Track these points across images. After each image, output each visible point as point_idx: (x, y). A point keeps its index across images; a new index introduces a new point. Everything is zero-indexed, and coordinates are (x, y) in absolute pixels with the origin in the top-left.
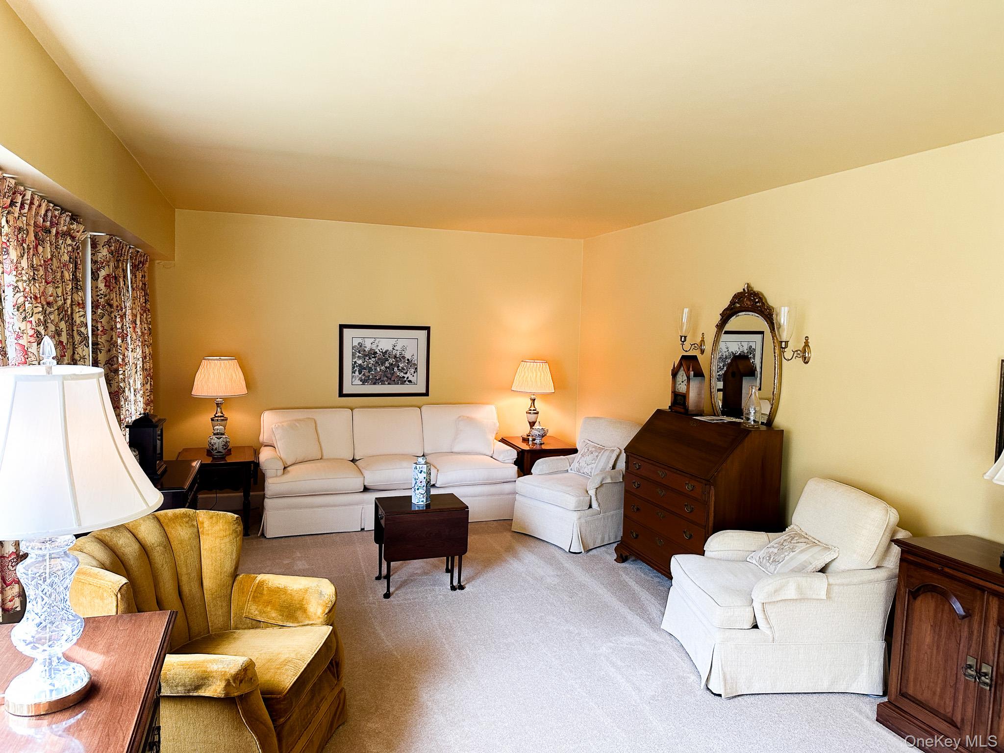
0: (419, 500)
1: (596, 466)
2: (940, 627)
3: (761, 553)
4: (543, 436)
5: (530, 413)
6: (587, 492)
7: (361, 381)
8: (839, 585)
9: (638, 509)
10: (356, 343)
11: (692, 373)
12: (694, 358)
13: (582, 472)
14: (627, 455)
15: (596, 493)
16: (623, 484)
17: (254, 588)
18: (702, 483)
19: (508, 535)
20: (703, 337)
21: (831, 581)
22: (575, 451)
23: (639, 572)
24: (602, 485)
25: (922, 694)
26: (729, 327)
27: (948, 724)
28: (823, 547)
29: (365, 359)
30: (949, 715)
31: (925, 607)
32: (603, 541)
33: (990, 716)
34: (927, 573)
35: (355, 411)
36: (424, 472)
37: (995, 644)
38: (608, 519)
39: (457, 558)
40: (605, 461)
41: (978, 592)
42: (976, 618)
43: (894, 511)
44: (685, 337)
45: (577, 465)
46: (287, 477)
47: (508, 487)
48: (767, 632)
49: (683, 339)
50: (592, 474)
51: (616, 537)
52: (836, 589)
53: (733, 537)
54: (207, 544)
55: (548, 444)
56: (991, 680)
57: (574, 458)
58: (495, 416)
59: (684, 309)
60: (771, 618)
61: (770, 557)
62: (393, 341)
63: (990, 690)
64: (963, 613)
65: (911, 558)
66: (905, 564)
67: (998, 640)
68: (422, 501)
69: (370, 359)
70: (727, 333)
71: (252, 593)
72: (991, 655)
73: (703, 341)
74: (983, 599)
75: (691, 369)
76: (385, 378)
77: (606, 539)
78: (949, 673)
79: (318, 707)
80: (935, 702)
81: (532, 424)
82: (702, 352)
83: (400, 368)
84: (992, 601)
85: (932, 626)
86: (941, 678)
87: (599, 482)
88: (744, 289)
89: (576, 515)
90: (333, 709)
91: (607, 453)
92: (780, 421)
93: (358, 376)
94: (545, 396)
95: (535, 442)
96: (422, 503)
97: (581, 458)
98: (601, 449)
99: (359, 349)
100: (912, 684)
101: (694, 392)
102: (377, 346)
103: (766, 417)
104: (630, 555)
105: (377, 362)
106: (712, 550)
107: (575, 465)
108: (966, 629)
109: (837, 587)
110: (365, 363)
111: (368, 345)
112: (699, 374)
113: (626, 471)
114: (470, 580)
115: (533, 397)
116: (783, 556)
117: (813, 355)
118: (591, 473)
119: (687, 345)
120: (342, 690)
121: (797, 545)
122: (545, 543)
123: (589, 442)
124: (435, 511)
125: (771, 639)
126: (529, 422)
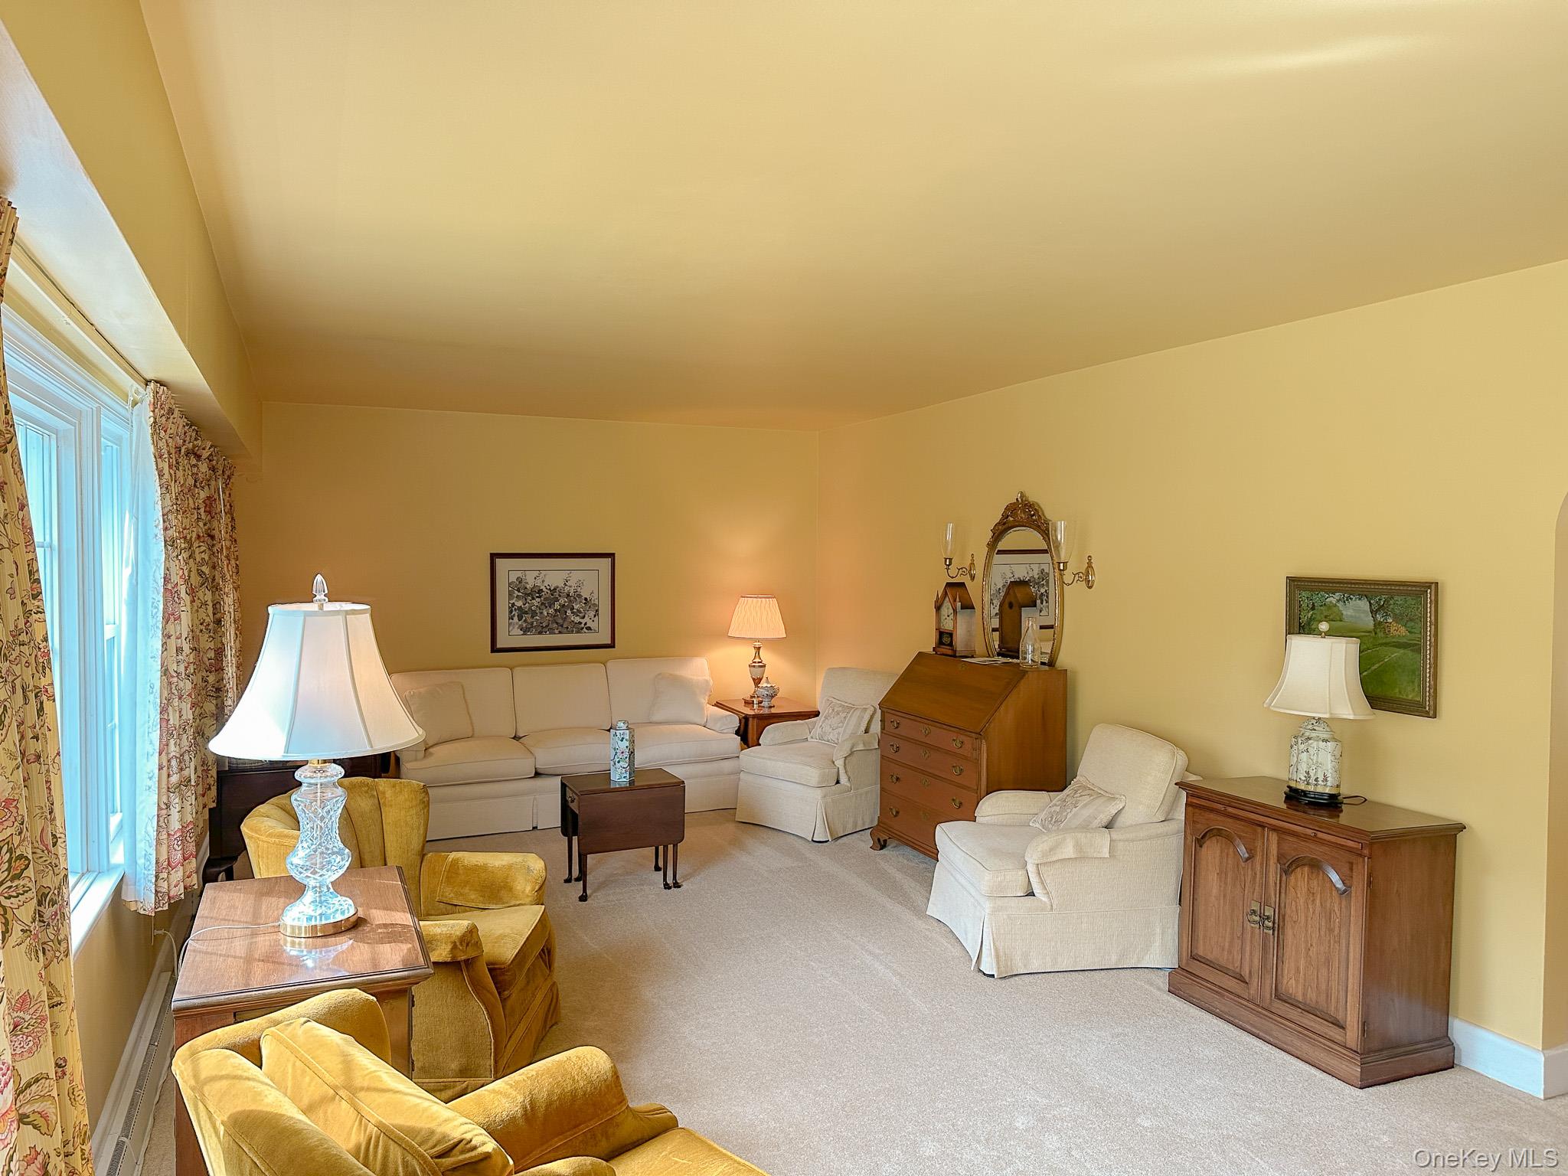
0: (619, 776)
1: (844, 731)
2: (1226, 875)
3: (1042, 816)
4: (773, 697)
5: (754, 666)
6: (834, 762)
7: (521, 630)
8: (1124, 841)
9: (898, 779)
10: (513, 578)
11: (959, 604)
12: (962, 585)
13: (826, 738)
14: (882, 712)
15: (845, 763)
16: (879, 752)
17: (448, 868)
18: (971, 737)
19: (731, 827)
20: (973, 560)
21: (1115, 836)
22: (817, 714)
23: (901, 859)
24: (852, 753)
25: (1212, 953)
26: (1002, 545)
27: (1237, 981)
28: (1106, 799)
29: (526, 599)
30: (1238, 970)
31: (1212, 852)
32: (856, 826)
33: (1275, 962)
34: (1212, 816)
35: (517, 671)
36: (626, 740)
37: (1276, 884)
38: (861, 797)
39: (671, 847)
40: (855, 723)
41: (1259, 829)
42: (1258, 858)
43: (1181, 752)
44: (950, 559)
45: (819, 730)
46: (430, 761)
47: (727, 765)
48: (1043, 899)
49: (949, 562)
50: (840, 741)
51: (872, 821)
52: (1120, 845)
53: (1007, 798)
54: (390, 816)
55: (779, 707)
56: (1274, 923)
57: (815, 722)
58: (707, 672)
59: (947, 526)
60: (1048, 882)
61: (1052, 818)
62: (565, 575)
63: (1273, 934)
64: (1247, 855)
65: (1195, 801)
66: (1190, 808)
67: (1279, 879)
68: (624, 777)
69: (533, 599)
70: (1000, 552)
71: (446, 873)
72: (1273, 896)
73: (972, 564)
74: (1264, 836)
75: (958, 600)
76: (555, 625)
77: (860, 822)
78: (1236, 923)
79: (534, 996)
80: (1223, 960)
81: (757, 681)
82: (973, 578)
83: (575, 610)
84: (1272, 836)
85: (1218, 874)
86: (1228, 930)
87: (848, 749)
88: (1017, 499)
89: (819, 793)
90: (547, 1002)
91: (858, 713)
92: (1064, 660)
93: (517, 623)
94: (773, 643)
95: (762, 705)
96: (625, 780)
97: (824, 721)
98: (849, 709)
99: (518, 586)
100: (1201, 942)
101: (963, 629)
102: (543, 581)
103: (1048, 656)
104: (890, 838)
105: (542, 604)
106: (983, 814)
107: (817, 731)
108: (1250, 872)
109: (1122, 843)
110: (527, 604)
111: (530, 581)
112: (968, 606)
113: (882, 732)
114: (686, 878)
115: (757, 644)
116: (1065, 814)
117: (1097, 578)
118: (838, 739)
119: (953, 571)
120: (554, 983)
121: (1080, 798)
122: (781, 833)
123: (834, 700)
124: (642, 788)
125: (1049, 907)
126: (754, 679)
